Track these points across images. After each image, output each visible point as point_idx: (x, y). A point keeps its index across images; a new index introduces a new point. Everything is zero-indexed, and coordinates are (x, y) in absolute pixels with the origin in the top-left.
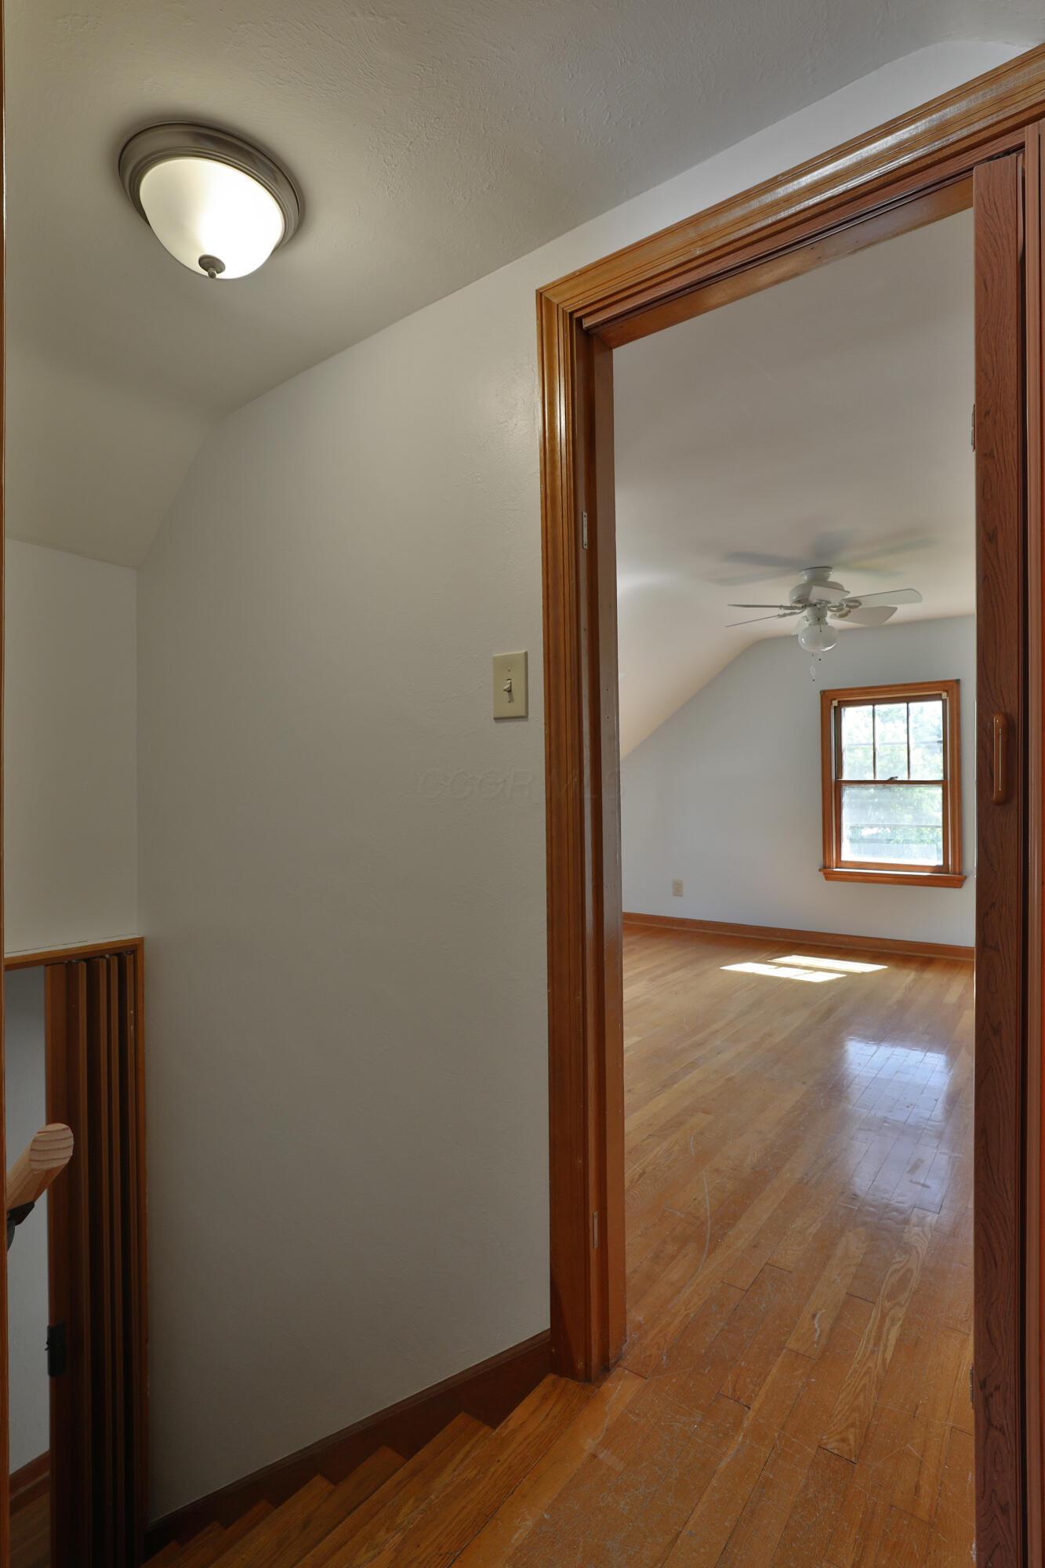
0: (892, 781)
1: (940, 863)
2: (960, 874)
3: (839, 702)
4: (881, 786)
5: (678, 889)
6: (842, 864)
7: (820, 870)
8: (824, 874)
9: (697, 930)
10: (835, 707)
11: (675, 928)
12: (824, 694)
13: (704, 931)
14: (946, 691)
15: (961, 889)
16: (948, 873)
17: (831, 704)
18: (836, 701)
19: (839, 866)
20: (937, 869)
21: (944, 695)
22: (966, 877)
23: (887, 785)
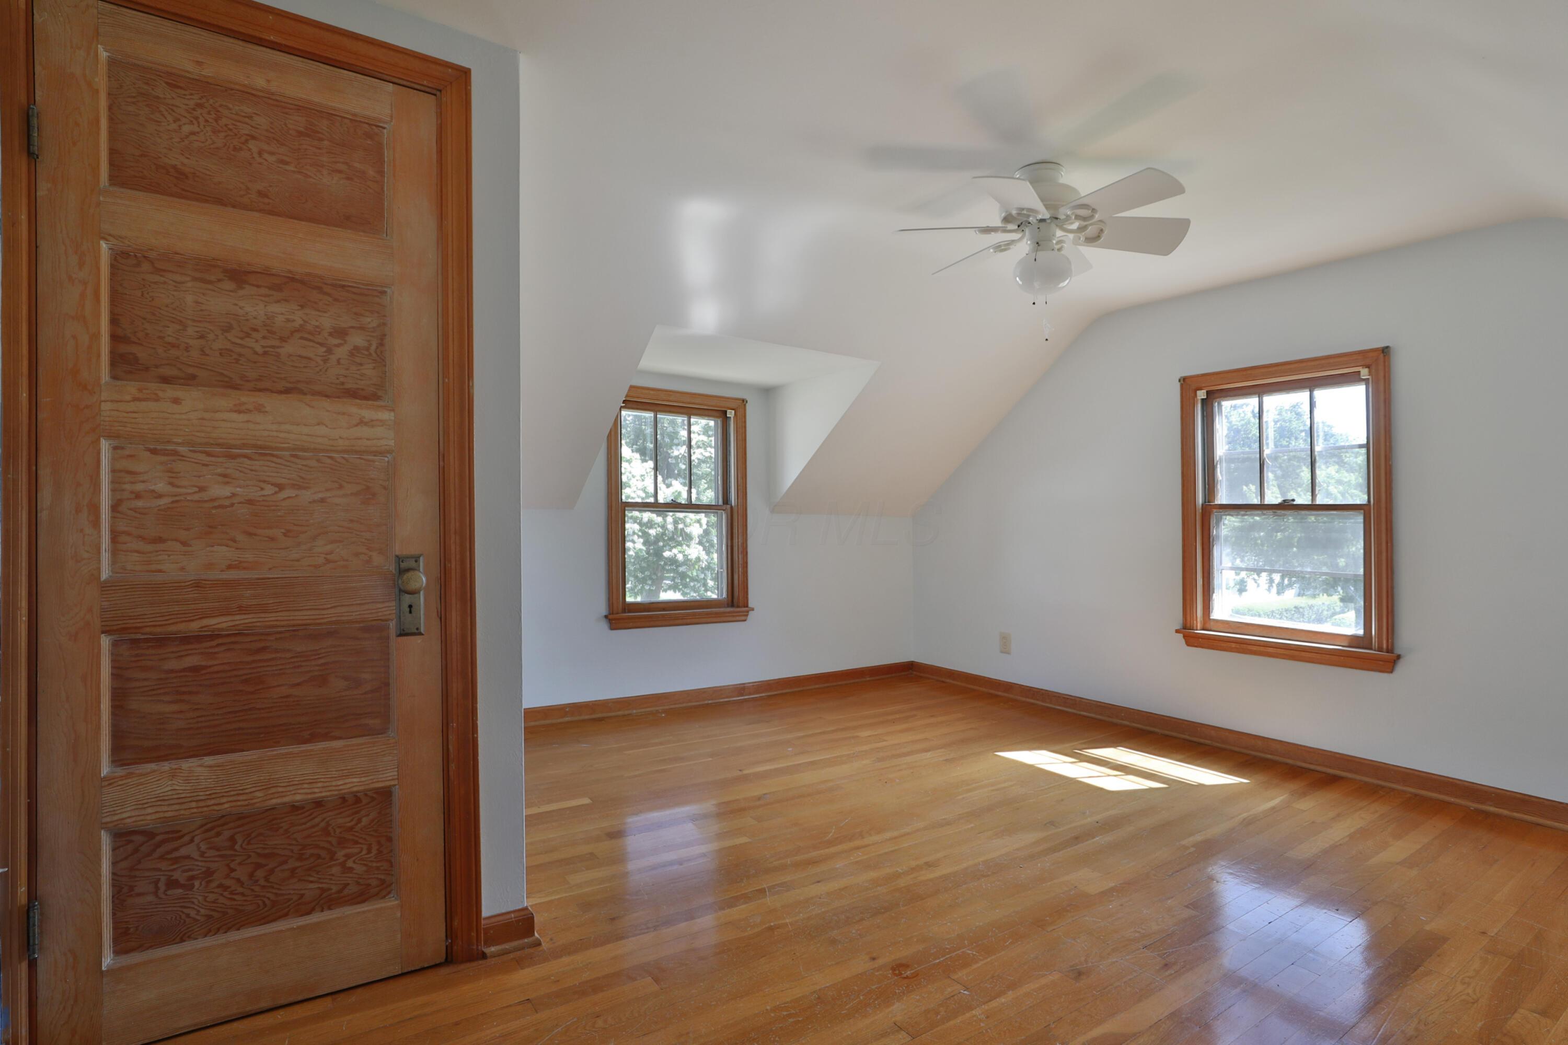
0: (1287, 506)
1: (1361, 632)
2: (1390, 650)
3: (1208, 393)
4: (1270, 512)
5: (1005, 646)
6: (1212, 625)
7: (1177, 631)
8: (1184, 637)
9: (1024, 699)
10: (1203, 400)
11: (1000, 693)
12: (1184, 381)
13: (1032, 701)
14: (1368, 367)
15: (1391, 675)
16: (1371, 649)
17: (1196, 395)
18: (1204, 391)
19: (1208, 626)
20: (1354, 641)
21: (1364, 373)
22: (1399, 657)
23: (1279, 512)
